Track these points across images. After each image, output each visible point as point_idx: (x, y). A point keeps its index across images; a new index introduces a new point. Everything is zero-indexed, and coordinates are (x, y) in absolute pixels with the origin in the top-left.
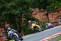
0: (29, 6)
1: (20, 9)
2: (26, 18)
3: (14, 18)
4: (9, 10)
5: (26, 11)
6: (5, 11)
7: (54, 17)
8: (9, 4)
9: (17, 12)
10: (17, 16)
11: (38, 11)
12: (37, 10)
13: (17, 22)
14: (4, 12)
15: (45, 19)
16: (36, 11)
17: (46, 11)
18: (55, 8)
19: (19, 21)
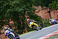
0: (32, 4)
1: (24, 7)
2: (29, 16)
3: (18, 16)
4: (13, 7)
5: (29, 8)
6: (9, 8)
7: (56, 14)
8: (13, 2)
9: (20, 10)
10: (21, 13)
11: (41, 9)
12: (40, 7)
13: (21, 19)
14: (8, 10)
15: (47, 16)
16: (38, 9)
17: (49, 8)
18: (57, 5)
19: (23, 18)
